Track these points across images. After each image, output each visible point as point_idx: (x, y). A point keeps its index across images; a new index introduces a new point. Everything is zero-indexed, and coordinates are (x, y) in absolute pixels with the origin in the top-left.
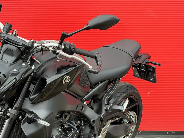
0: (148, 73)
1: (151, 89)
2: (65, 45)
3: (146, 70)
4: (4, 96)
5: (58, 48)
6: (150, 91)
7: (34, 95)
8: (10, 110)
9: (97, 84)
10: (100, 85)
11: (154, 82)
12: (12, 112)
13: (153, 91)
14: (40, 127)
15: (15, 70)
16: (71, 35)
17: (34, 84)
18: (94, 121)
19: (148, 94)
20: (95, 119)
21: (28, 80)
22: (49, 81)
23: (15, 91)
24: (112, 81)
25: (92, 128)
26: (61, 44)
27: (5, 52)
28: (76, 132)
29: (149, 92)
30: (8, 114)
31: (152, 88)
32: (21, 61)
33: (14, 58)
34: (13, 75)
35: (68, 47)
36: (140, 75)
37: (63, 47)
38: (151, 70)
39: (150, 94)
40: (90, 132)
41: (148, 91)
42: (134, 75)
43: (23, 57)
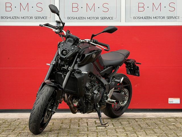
0: (135, 71)
1: (137, 83)
2: (93, 40)
3: (134, 68)
4: (68, 59)
5: (91, 41)
7: (79, 62)
8: (69, 67)
9: (107, 67)
10: (109, 68)
11: (139, 76)
12: (70, 68)
14: (83, 75)
15: (73, 48)
16: (96, 35)
17: (79, 58)
18: (106, 85)
20: (106, 84)
21: (77, 55)
22: (86, 55)
23: (72, 58)
24: (115, 67)
25: (105, 89)
26: (91, 39)
27: (68, 41)
28: (97, 87)
29: (136, 85)
30: (69, 69)
32: (74, 45)
33: (72, 44)
34: (72, 50)
35: (95, 41)
36: (130, 72)
37: (92, 41)
38: (136, 68)
40: (104, 91)
42: (127, 74)
43: (75, 44)
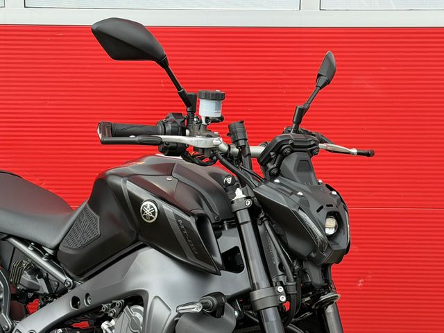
1: (367, 273)
6: (364, 278)
13: (373, 278)
19: (360, 285)
29: (362, 280)
31: (370, 272)
39: (364, 286)
41: (360, 278)
